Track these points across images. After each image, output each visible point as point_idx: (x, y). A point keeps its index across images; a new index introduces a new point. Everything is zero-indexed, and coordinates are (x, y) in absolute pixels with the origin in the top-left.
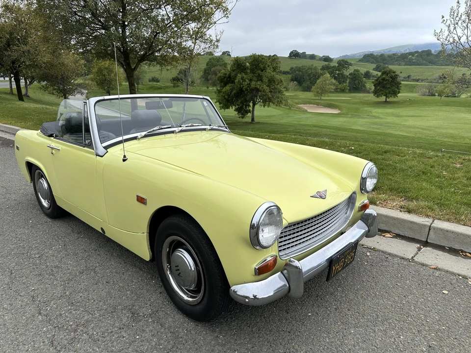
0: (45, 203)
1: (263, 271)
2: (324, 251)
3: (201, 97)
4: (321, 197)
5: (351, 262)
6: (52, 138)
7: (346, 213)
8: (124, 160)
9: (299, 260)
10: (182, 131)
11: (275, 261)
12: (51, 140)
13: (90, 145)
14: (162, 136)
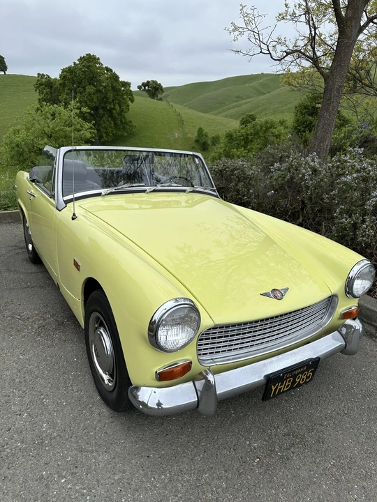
0: (30, 247)
1: (166, 377)
2: (264, 364)
3: (191, 153)
4: (275, 297)
5: (306, 383)
6: (34, 184)
7: (322, 318)
8: (73, 219)
9: (215, 373)
10: (155, 191)
11: (188, 367)
12: (32, 185)
13: (53, 196)
14: (130, 195)
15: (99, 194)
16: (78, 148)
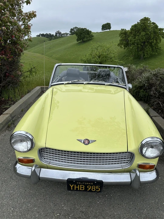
5: (97, 192)
10: (88, 84)
15: (63, 84)
16: (62, 64)
